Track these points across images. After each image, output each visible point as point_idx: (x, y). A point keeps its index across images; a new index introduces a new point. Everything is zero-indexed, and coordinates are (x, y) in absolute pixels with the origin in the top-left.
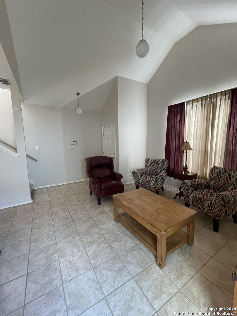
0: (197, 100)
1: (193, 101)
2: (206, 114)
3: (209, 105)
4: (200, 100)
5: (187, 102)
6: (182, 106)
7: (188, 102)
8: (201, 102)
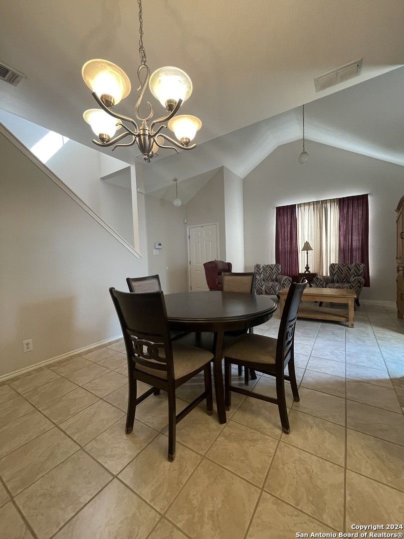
0: (309, 204)
1: (304, 204)
2: (318, 217)
3: (321, 209)
4: (312, 204)
5: (298, 205)
6: (292, 208)
7: (300, 205)
8: (312, 206)
